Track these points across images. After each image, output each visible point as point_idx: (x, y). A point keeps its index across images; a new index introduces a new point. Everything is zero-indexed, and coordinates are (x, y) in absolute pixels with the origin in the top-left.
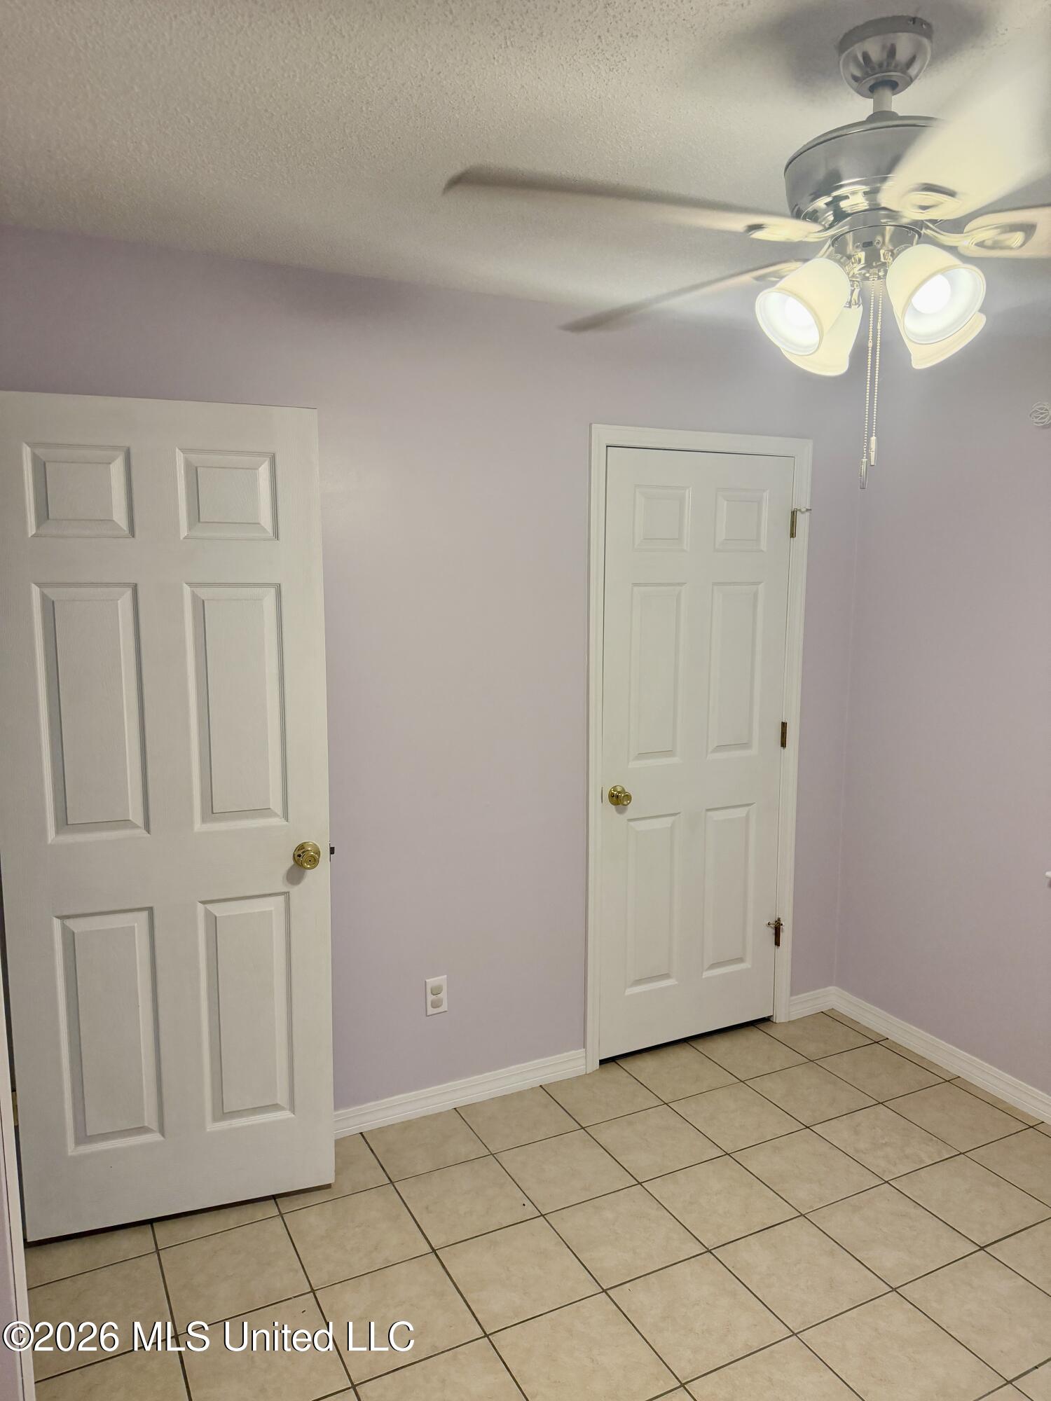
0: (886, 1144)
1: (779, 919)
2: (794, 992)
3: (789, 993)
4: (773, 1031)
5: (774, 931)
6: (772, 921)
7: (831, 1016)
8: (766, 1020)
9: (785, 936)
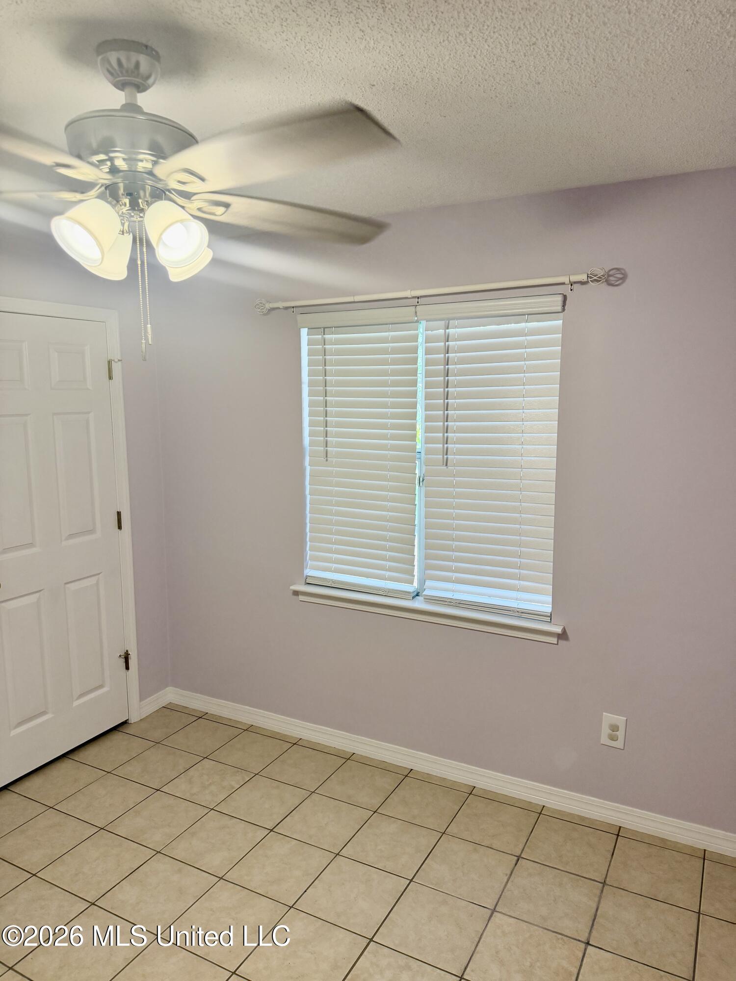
0: (210, 784)
1: (127, 651)
2: (142, 698)
3: (138, 699)
4: (130, 730)
5: (124, 660)
6: (123, 654)
7: (169, 708)
8: (125, 723)
9: (133, 662)
